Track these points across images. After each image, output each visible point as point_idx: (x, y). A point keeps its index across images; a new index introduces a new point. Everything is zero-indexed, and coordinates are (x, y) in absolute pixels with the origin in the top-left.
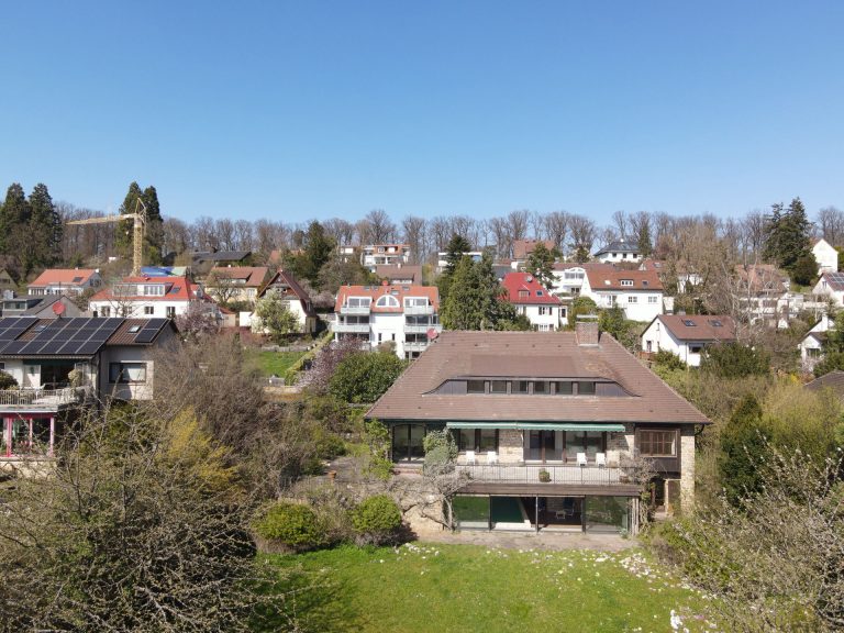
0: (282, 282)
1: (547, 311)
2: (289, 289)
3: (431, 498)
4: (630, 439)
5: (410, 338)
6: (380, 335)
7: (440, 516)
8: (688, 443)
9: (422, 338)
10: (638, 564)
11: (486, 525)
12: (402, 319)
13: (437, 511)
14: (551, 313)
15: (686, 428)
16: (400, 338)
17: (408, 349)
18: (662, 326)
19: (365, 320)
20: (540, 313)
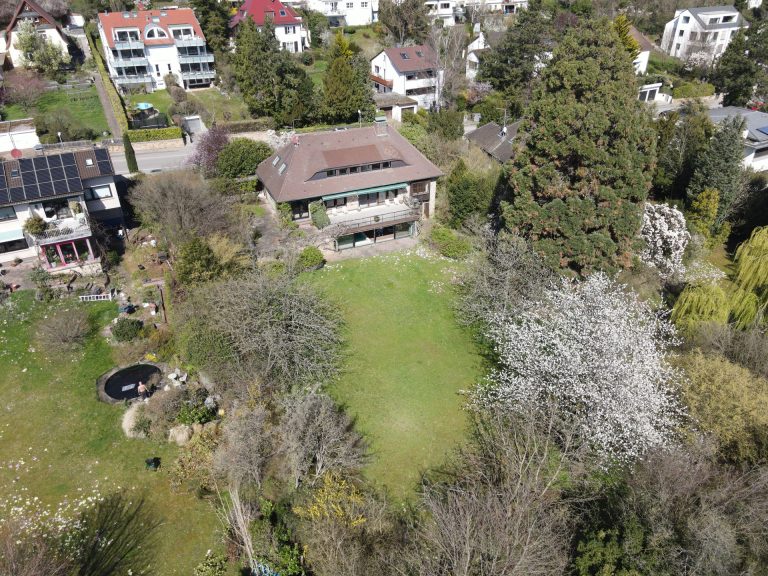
0: (31, 10)
1: (291, 30)
2: (40, 17)
3: (327, 240)
4: (408, 188)
5: (184, 68)
6: (157, 66)
7: (333, 248)
8: (433, 184)
9: (196, 67)
10: (423, 252)
11: (351, 245)
12: (174, 50)
13: (331, 245)
14: (294, 32)
15: (431, 179)
16: (176, 69)
17: (187, 79)
18: (387, 58)
19: (138, 53)
20: (286, 33)
